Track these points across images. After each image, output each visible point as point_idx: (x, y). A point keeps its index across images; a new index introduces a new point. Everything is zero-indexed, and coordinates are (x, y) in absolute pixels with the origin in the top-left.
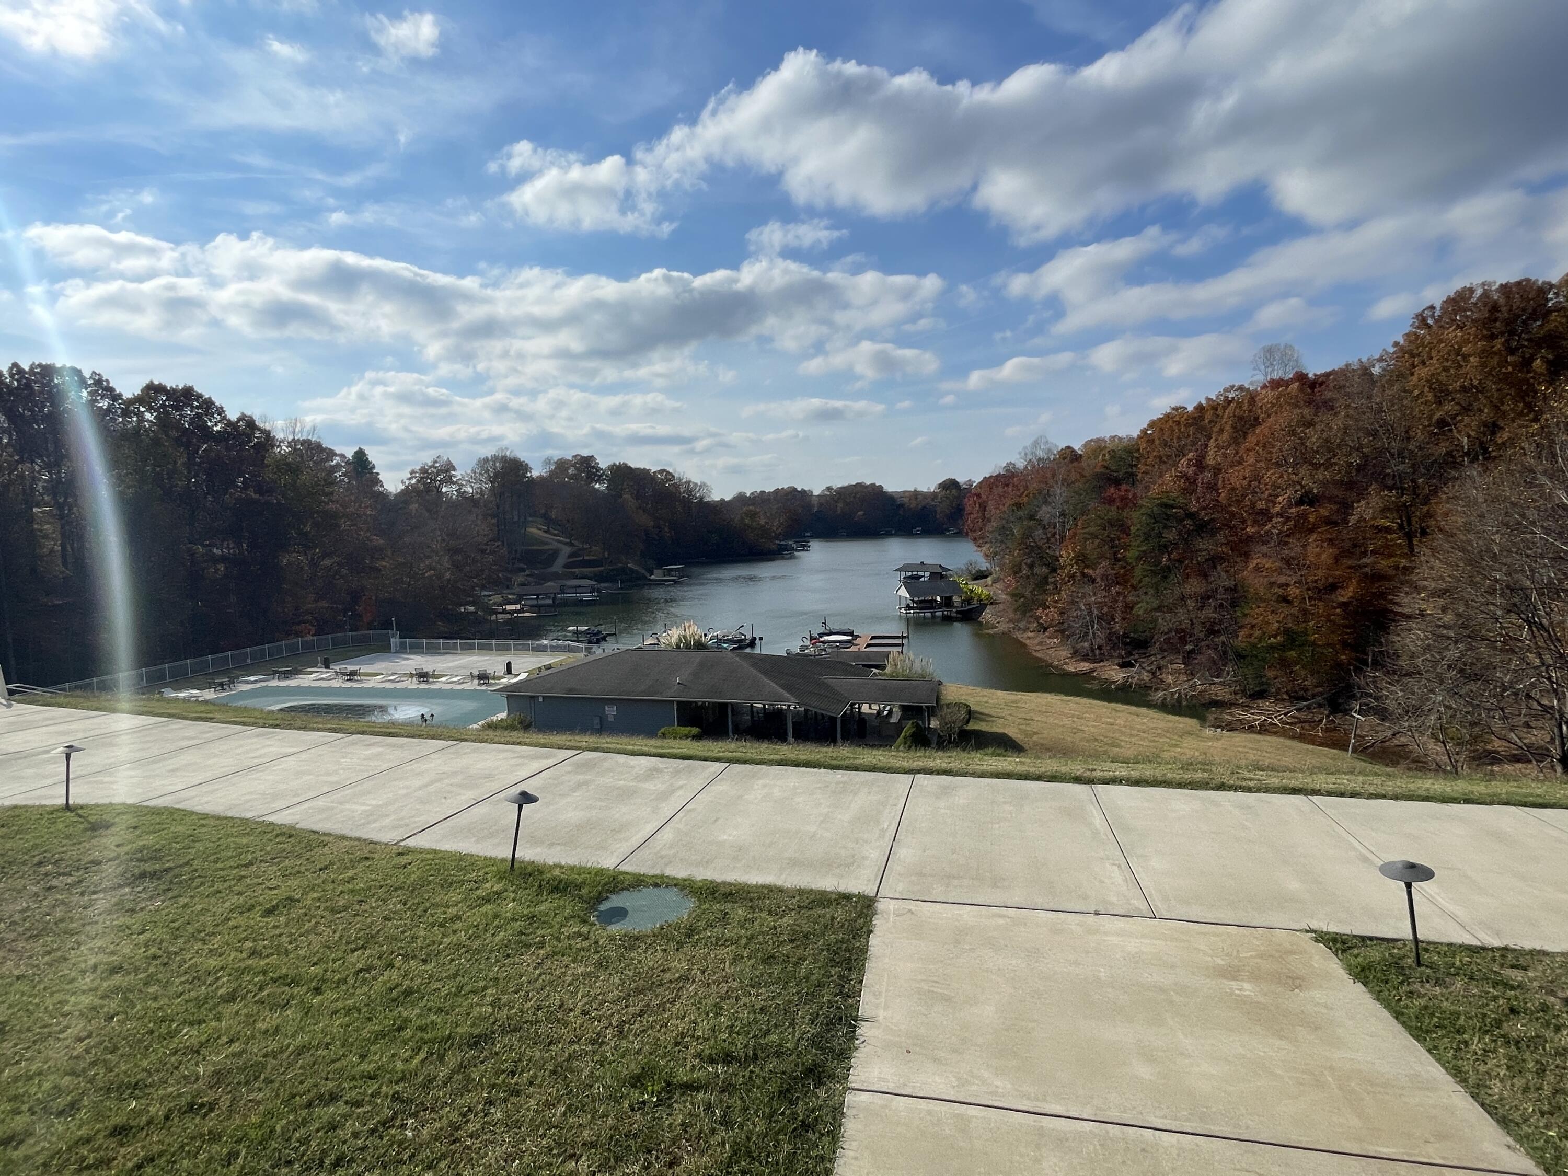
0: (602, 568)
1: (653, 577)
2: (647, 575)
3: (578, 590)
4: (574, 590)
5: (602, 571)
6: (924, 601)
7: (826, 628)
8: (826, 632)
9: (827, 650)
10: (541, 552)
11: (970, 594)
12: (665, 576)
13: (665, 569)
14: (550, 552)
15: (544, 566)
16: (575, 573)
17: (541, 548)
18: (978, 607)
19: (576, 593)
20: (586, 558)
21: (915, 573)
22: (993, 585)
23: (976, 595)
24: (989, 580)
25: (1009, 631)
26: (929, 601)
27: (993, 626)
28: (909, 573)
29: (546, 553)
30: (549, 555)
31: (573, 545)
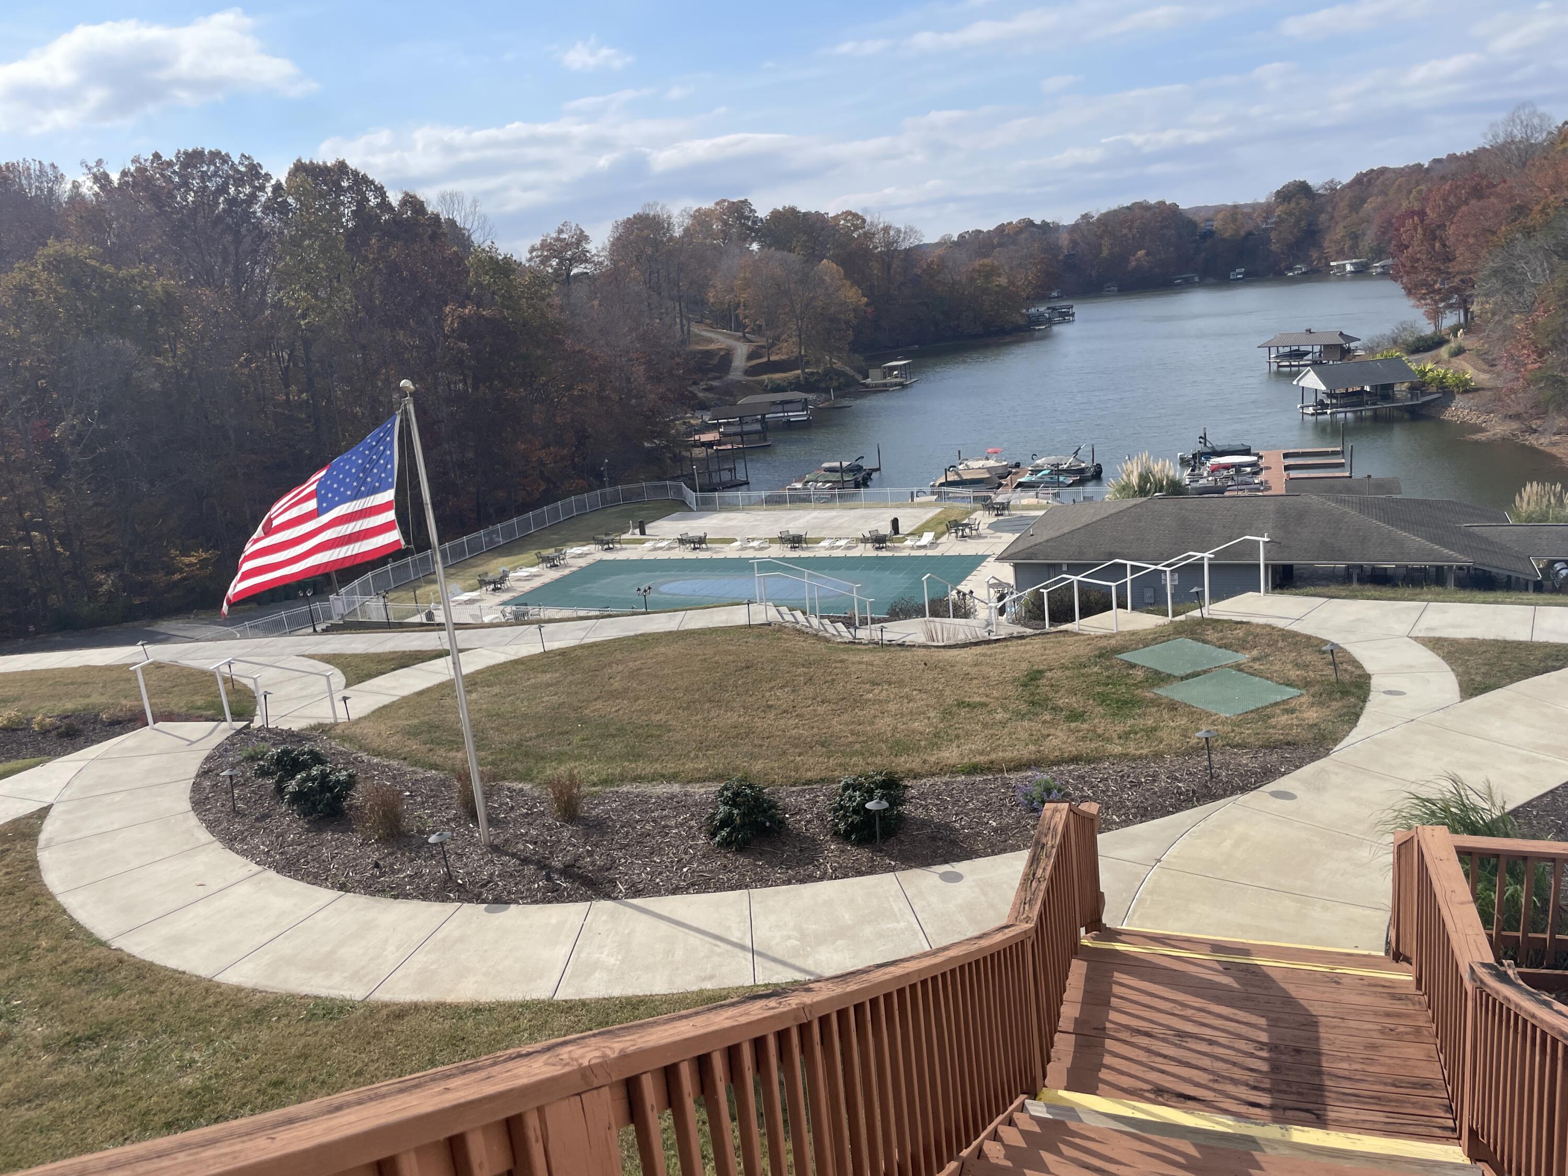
0: (799, 371)
1: (869, 381)
2: (859, 377)
3: (787, 407)
4: (780, 408)
5: (798, 377)
6: (1347, 394)
7: (1205, 445)
8: (1208, 450)
9: (1235, 478)
10: (708, 354)
11: (1421, 377)
12: (885, 378)
13: (885, 368)
14: (722, 353)
15: (718, 375)
16: (762, 382)
17: (707, 348)
18: (1439, 398)
19: (784, 412)
20: (773, 358)
21: (1296, 348)
22: (1453, 360)
23: (1433, 379)
24: (1444, 352)
25: (1513, 435)
26: (1354, 393)
27: (1479, 429)
28: (1288, 349)
29: (717, 355)
30: (722, 357)
31: (751, 341)
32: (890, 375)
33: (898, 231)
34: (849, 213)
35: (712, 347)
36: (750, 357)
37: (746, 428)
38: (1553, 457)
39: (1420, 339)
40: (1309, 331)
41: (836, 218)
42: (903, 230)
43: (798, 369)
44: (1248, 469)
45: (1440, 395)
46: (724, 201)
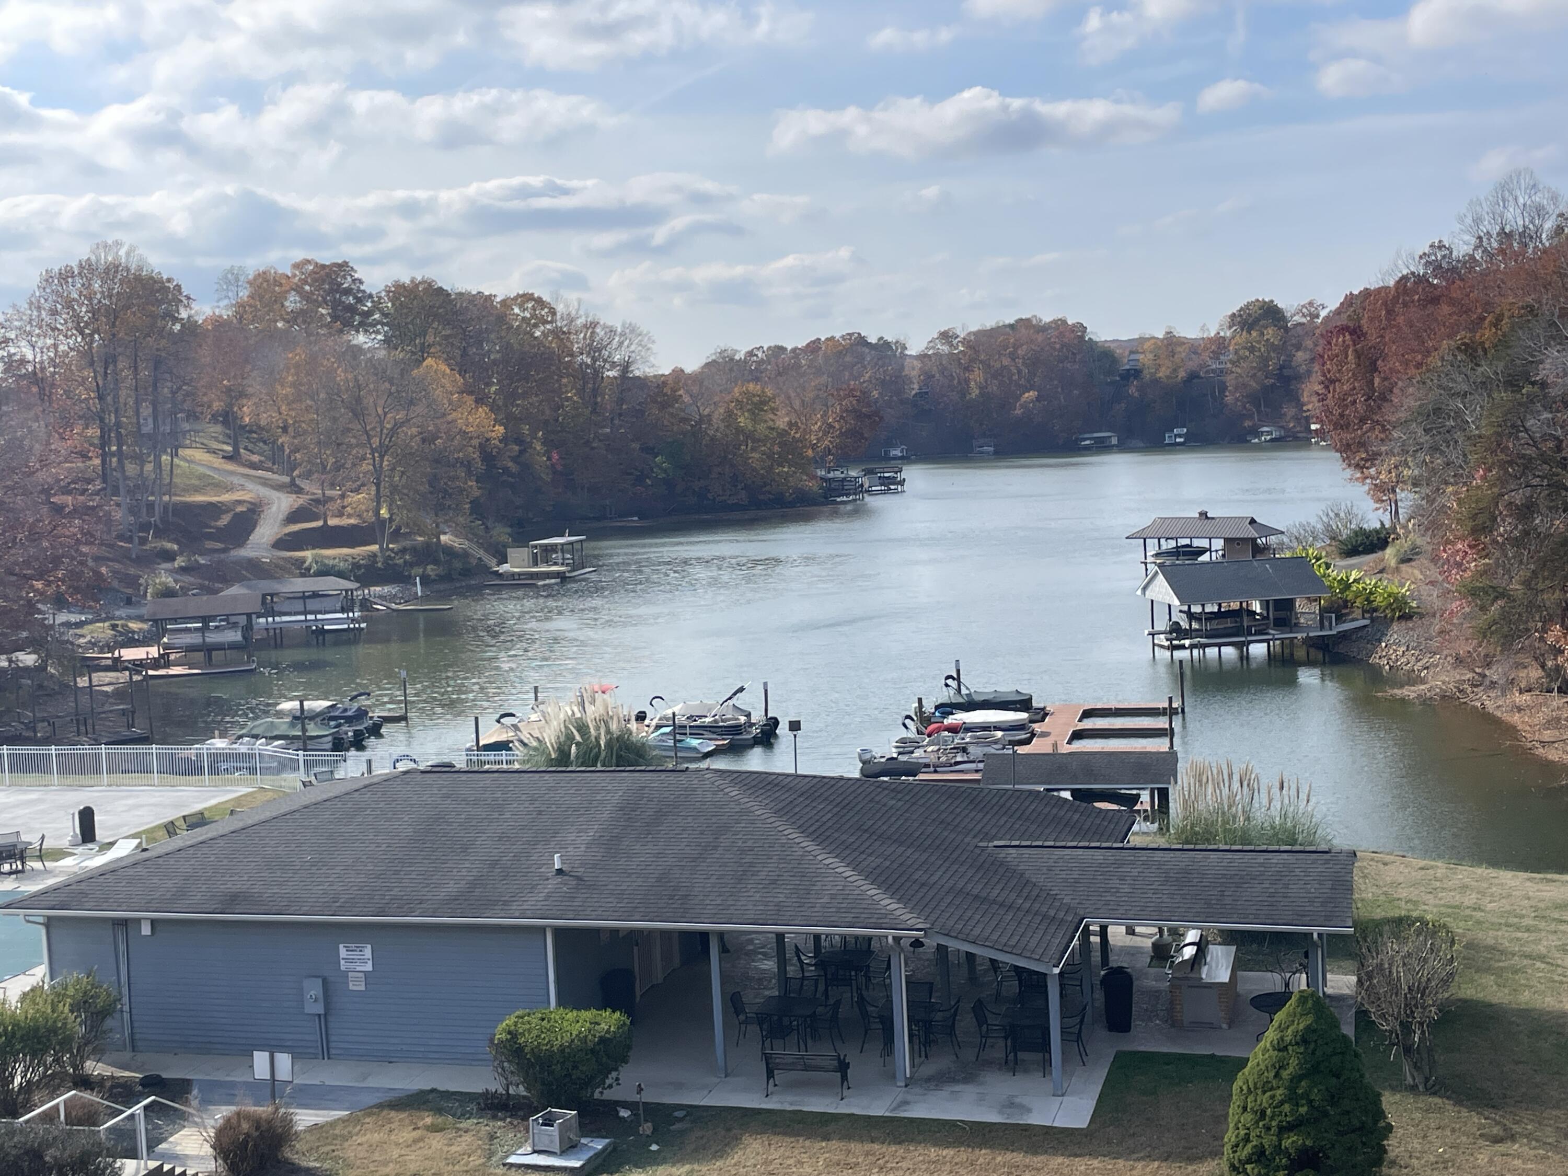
0: (375, 548)
1: (505, 568)
2: (492, 562)
3: (312, 604)
4: (299, 606)
5: (374, 555)
6: (1219, 615)
7: (959, 690)
8: (961, 700)
9: (971, 749)
10: (215, 509)
11: (1341, 592)
12: (536, 564)
13: (535, 547)
14: (240, 509)
15: (223, 546)
16: (303, 560)
17: (215, 499)
18: (1365, 626)
19: (305, 613)
20: (332, 522)
21: (1187, 541)
22: (1404, 567)
23: (1358, 594)
24: (1389, 555)
25: (1460, 691)
26: (1231, 613)
27: (1413, 679)
28: (1172, 544)
29: (227, 511)
30: (237, 516)
31: (299, 491)
32: (547, 562)
33: (612, 331)
34: (527, 297)
35: (226, 497)
36: (293, 517)
37: (213, 638)
38: (1511, 731)
39: (1360, 532)
40: (1204, 515)
41: (506, 303)
42: (619, 330)
43: (376, 543)
44: (999, 734)
45: (1367, 622)
46: (308, 262)
